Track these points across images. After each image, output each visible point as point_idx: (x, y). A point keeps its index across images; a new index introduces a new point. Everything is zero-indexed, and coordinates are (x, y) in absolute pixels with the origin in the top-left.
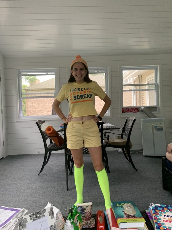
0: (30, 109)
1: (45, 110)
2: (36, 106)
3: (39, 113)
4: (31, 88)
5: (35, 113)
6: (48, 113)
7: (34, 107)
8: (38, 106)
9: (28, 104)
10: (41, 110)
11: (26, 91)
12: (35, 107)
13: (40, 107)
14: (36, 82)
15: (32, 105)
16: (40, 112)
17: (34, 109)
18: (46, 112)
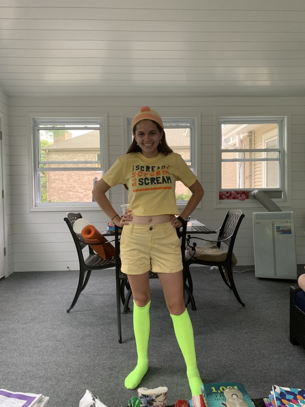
0: (53, 185)
1: (80, 187)
2: (65, 179)
3: (70, 193)
4: (55, 147)
5: (63, 192)
6: (85, 192)
7: (60, 182)
8: (68, 180)
9: (51, 175)
10: (74, 187)
11: (47, 151)
12: (62, 181)
13: (71, 181)
14: (66, 136)
15: (57, 177)
16: (71, 191)
17: (60, 185)
18: (83, 191)
